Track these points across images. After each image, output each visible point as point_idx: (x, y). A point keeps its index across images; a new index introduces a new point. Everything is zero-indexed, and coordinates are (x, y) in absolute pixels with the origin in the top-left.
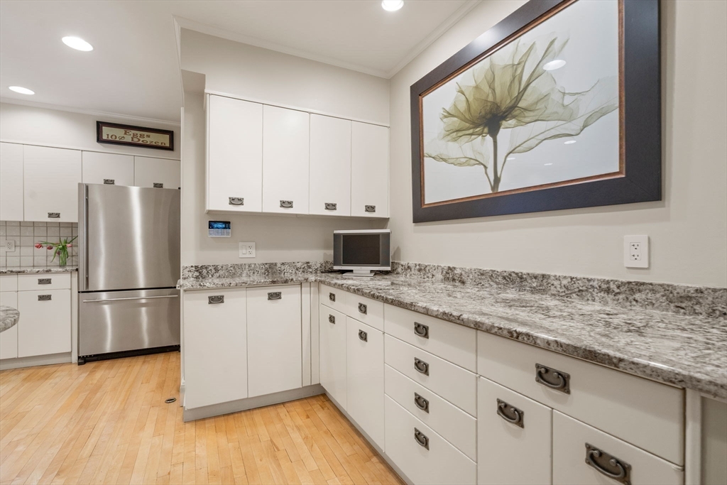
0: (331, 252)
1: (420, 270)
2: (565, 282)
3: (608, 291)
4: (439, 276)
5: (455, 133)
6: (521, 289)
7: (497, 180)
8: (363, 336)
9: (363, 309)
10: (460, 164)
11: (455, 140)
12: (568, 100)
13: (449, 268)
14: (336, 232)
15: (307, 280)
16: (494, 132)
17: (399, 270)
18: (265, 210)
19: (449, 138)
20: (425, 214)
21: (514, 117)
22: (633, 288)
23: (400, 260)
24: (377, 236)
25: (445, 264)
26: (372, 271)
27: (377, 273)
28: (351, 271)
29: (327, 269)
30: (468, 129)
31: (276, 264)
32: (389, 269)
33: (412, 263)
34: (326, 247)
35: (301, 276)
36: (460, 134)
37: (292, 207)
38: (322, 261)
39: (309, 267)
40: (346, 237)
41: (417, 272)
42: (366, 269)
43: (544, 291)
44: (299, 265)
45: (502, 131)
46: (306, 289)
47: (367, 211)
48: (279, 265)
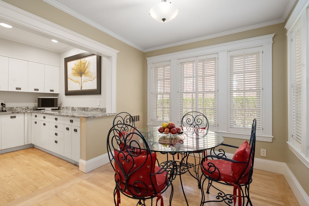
0: (37, 104)
1: (66, 108)
2: (90, 109)
3: (95, 110)
4: (71, 109)
5: (74, 74)
6: (85, 111)
7: (82, 87)
8: (44, 124)
9: (44, 117)
10: (75, 82)
11: (74, 76)
12: (91, 74)
13: (73, 107)
14: (39, 97)
15: (26, 112)
16: (81, 76)
17: (61, 108)
18: (9, 90)
19: (73, 75)
20: (68, 93)
21: (84, 74)
22: (97, 109)
23: (62, 106)
24: (54, 99)
25: (72, 106)
26: (52, 109)
27: (53, 110)
28: (45, 109)
29: (36, 109)
30: (77, 74)
31: (13, 108)
32: (57, 108)
33: (64, 106)
34: (35, 102)
35: (24, 111)
36: (75, 75)
37: (21, 89)
38: (33, 106)
39: (28, 108)
40: (42, 99)
41: (66, 109)
42: (50, 108)
43: (88, 111)
44: (24, 108)
45: (82, 77)
46: (26, 115)
47: (50, 91)
48: (15, 108)
